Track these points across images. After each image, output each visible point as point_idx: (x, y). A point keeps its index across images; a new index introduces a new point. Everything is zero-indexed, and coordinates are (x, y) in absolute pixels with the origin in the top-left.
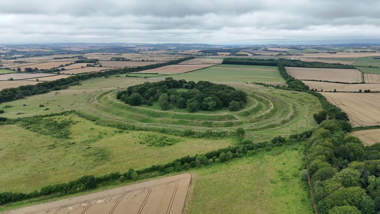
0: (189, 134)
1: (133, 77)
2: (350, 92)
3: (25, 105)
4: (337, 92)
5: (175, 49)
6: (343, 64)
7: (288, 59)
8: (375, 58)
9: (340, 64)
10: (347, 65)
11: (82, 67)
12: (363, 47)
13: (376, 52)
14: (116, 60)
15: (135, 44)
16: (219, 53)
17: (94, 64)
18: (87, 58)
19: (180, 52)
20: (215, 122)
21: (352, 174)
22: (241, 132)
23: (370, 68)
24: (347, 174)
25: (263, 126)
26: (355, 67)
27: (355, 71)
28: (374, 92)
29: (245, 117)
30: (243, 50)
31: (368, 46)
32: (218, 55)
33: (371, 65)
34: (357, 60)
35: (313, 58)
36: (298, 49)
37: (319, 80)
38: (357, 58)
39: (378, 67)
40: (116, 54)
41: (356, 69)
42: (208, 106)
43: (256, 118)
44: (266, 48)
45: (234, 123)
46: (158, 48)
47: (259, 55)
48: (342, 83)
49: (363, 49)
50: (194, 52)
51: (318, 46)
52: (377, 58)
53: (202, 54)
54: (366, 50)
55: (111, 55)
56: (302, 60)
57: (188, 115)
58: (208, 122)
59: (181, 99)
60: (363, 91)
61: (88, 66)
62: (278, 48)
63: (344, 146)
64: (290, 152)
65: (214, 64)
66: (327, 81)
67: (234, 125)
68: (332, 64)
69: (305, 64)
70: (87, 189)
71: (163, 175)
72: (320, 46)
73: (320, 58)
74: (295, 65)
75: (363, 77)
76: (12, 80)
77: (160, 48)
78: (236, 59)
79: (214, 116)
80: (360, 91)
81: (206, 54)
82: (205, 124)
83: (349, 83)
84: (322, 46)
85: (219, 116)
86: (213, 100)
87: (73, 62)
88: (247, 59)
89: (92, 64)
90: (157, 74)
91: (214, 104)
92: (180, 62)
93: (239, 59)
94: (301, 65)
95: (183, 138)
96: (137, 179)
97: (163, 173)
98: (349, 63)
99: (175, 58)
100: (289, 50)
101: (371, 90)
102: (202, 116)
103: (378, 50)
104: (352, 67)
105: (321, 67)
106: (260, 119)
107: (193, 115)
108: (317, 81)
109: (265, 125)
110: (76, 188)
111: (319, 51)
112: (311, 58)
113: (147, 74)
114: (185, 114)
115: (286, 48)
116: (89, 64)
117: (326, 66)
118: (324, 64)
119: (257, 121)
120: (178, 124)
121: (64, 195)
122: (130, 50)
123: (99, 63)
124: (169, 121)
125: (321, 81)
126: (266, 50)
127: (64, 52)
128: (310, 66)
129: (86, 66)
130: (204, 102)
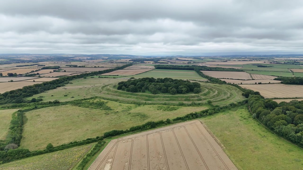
0: (182, 105)
1: (105, 77)
2: (250, 84)
3: (52, 96)
4: (243, 84)
5: (108, 58)
6: (235, 69)
7: (198, 65)
8: (254, 65)
9: (234, 69)
10: (238, 69)
11: (51, 72)
12: (242, 58)
13: (252, 61)
14: (74, 67)
15: (73, 55)
16: (145, 62)
17: (58, 70)
18: (45, 66)
19: (115, 60)
20: (191, 99)
21: (279, 111)
22: (210, 103)
23: (252, 71)
24: (277, 111)
25: (219, 100)
26: (244, 71)
27: (244, 73)
28: (264, 84)
29: (205, 96)
30: (162, 60)
31: (245, 57)
32: (146, 63)
33: (253, 69)
34: (243, 66)
35: (214, 65)
36: (200, 59)
37: (227, 78)
38: (241, 65)
39: (257, 71)
40: (65, 62)
41: (245, 72)
42: (182, 91)
43: (212, 96)
44: (177, 58)
45: (202, 99)
46: (94, 58)
47: (175, 63)
48: (241, 80)
49: (243, 59)
50: (126, 61)
51: (212, 57)
52: (255, 65)
53: (133, 62)
54: (245, 60)
55: (61, 63)
56: (208, 66)
57: (172, 96)
58: (188, 99)
59: (164, 87)
60: (257, 83)
61: (54, 71)
62: (185, 58)
63: (269, 103)
64: (241, 109)
65: (150, 69)
66: (232, 79)
67: (202, 100)
68: (229, 69)
69: (212, 69)
70: (151, 128)
71: (184, 121)
72: (213, 56)
73: (218, 65)
74: (205, 70)
75: (251, 76)
76: (12, 81)
77: (96, 58)
78: (163, 65)
79: (188, 96)
80: (256, 84)
81: (136, 62)
82: (186, 100)
83: (245, 80)
84: (214, 57)
85: (191, 96)
86: (184, 87)
87: (41, 69)
88: (171, 66)
89: (57, 70)
90: (118, 75)
91: (186, 89)
92: (125, 67)
93: (165, 66)
94: (209, 69)
95: (180, 107)
96: (172, 123)
97: (184, 120)
98: (239, 68)
99: (117, 65)
100: (193, 59)
101: (262, 83)
102: (182, 96)
103: (253, 59)
104: (242, 70)
105: (222, 70)
106: (214, 97)
107: (176, 96)
108: (225, 79)
109: (220, 99)
110: (147, 127)
111: (214, 60)
112: (212, 65)
113: (111, 76)
114: (170, 95)
115: (191, 58)
116: (55, 70)
117: (225, 70)
118: (223, 69)
119: (213, 98)
120: (170, 101)
121: (142, 131)
122: (72, 59)
123: (61, 69)
124: (163, 99)
125: (228, 79)
126: (177, 59)
127: (19, 61)
128: (215, 70)
129: (53, 72)
130: (180, 89)
